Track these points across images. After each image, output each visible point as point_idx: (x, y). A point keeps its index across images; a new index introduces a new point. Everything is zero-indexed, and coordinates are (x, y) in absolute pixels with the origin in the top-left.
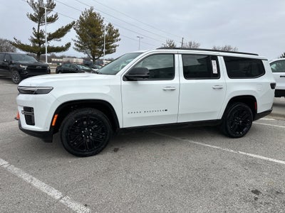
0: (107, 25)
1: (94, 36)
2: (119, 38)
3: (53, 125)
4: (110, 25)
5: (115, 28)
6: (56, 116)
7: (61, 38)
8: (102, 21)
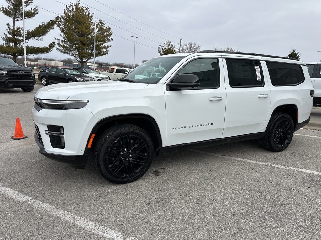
0: (97, 22)
1: (82, 35)
2: (111, 37)
3: (89, 146)
4: (101, 22)
5: (107, 26)
6: (93, 136)
7: (43, 37)
8: (91, 17)
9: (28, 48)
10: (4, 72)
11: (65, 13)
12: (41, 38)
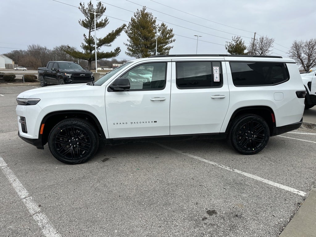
0: (160, 25)
1: (146, 38)
2: (173, 39)
3: (41, 133)
4: (163, 25)
5: (168, 28)
6: (43, 125)
7: (111, 43)
8: (155, 21)
9: (98, 53)
10: (69, 75)
11: (133, 20)
12: (110, 44)
